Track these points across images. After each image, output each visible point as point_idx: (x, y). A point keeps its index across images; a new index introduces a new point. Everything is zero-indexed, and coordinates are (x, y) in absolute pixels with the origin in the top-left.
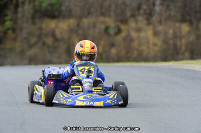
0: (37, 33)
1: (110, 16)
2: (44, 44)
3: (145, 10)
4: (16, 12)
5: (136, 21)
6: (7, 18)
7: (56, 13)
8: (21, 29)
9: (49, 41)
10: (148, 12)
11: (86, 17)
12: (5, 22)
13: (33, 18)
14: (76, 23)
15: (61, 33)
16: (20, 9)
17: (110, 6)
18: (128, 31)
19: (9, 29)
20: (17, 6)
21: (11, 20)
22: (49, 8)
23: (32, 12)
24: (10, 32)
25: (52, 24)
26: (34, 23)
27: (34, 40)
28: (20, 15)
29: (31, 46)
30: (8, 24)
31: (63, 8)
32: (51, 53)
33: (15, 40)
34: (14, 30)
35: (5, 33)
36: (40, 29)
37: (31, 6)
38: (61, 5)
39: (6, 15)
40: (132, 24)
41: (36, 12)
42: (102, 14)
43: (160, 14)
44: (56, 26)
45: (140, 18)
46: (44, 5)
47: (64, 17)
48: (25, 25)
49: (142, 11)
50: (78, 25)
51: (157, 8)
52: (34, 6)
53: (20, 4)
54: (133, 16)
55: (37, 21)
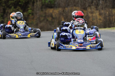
0: (44, 15)
1: (78, 6)
2: (47, 20)
3: (95, 3)
4: (33, 5)
5: (91, 9)
6: (29, 8)
7: (53, 6)
8: (36, 14)
9: (50, 19)
10: (96, 4)
11: (67, 7)
12: (28, 10)
13: (42, 8)
14: (62, 10)
15: (55, 15)
16: (35, 4)
17: (78, 1)
18: (87, 13)
19: (30, 13)
20: (34, 3)
21: (31, 9)
22: (49, 3)
23: (41, 5)
24: (31, 15)
25: (51, 11)
26: (42, 11)
27: (42, 19)
28: (35, 7)
29: (41, 22)
30: (30, 11)
31: (56, 3)
32: (50, 24)
33: (33, 18)
34: (33, 14)
35: (28, 15)
36: (45, 13)
37: (40, 2)
38: (55, 2)
39: (29, 7)
40: (89, 10)
41: (43, 5)
42: (75, 6)
43: (102, 5)
44: (53, 12)
45: (93, 7)
46: (47, 2)
47: (56, 8)
48: (38, 12)
49: (93, 4)
50: (63, 11)
51: (101, 2)
52: (42, 2)
53: (35, 2)
54: (90, 6)
55: (44, 9)
